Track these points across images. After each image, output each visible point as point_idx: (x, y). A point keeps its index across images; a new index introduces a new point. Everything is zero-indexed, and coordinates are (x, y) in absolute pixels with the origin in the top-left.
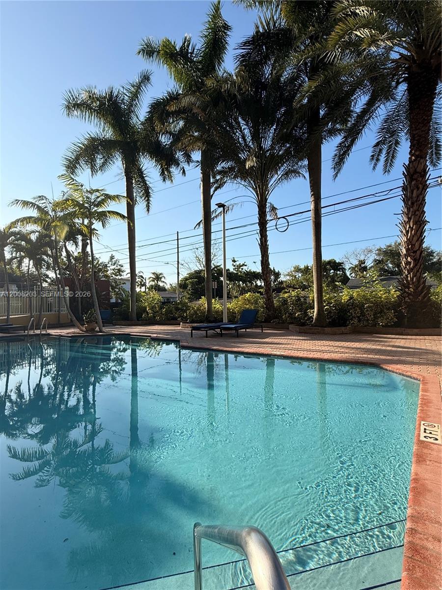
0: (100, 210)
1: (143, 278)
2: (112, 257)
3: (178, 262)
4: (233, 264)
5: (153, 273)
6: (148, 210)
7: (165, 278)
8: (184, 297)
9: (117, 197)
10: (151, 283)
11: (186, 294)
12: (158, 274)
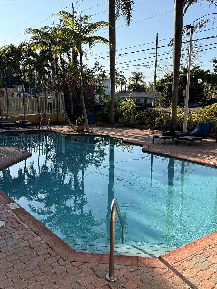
0: (88, 36)
1: (124, 78)
2: (97, 64)
3: (156, 65)
4: (214, 65)
5: (134, 73)
6: (129, 23)
7: (144, 77)
8: (160, 100)
9: (101, 24)
10: (131, 83)
11: (160, 96)
12: (138, 73)
